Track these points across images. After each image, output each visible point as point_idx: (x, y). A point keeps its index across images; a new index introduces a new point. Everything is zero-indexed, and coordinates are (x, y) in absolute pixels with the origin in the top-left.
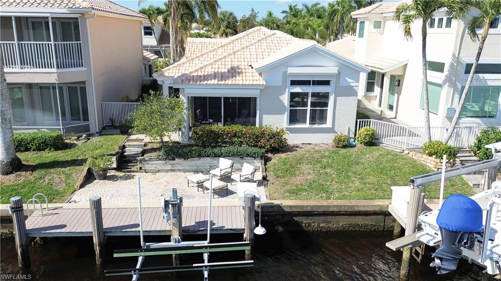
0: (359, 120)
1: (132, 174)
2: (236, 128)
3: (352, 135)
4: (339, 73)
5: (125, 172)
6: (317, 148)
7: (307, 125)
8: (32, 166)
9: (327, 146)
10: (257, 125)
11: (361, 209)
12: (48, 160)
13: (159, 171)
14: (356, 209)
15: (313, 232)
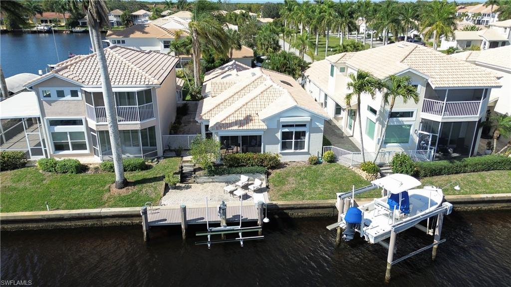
0: (324, 147)
1: (190, 184)
2: (249, 155)
3: (320, 156)
4: (311, 120)
5: (185, 183)
6: (298, 165)
7: (292, 151)
8: (132, 182)
9: (305, 163)
10: (262, 153)
11: (321, 205)
12: (140, 178)
13: (205, 183)
14: (318, 205)
15: (295, 218)
